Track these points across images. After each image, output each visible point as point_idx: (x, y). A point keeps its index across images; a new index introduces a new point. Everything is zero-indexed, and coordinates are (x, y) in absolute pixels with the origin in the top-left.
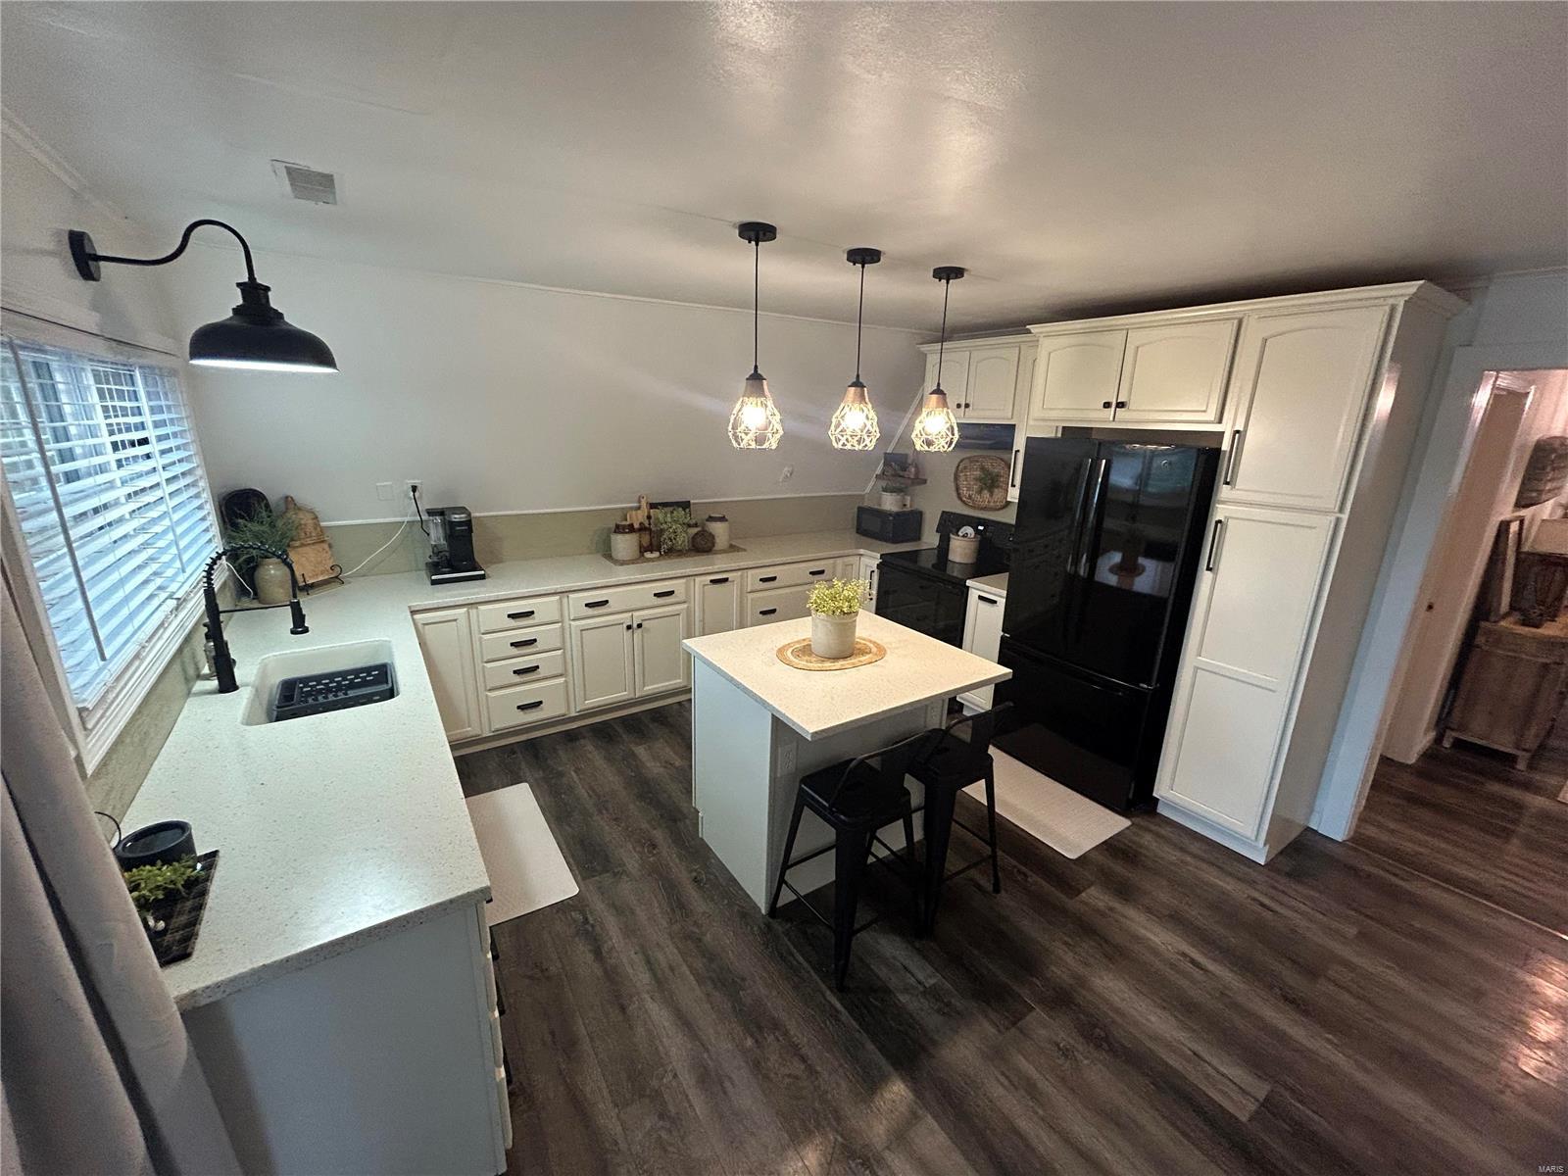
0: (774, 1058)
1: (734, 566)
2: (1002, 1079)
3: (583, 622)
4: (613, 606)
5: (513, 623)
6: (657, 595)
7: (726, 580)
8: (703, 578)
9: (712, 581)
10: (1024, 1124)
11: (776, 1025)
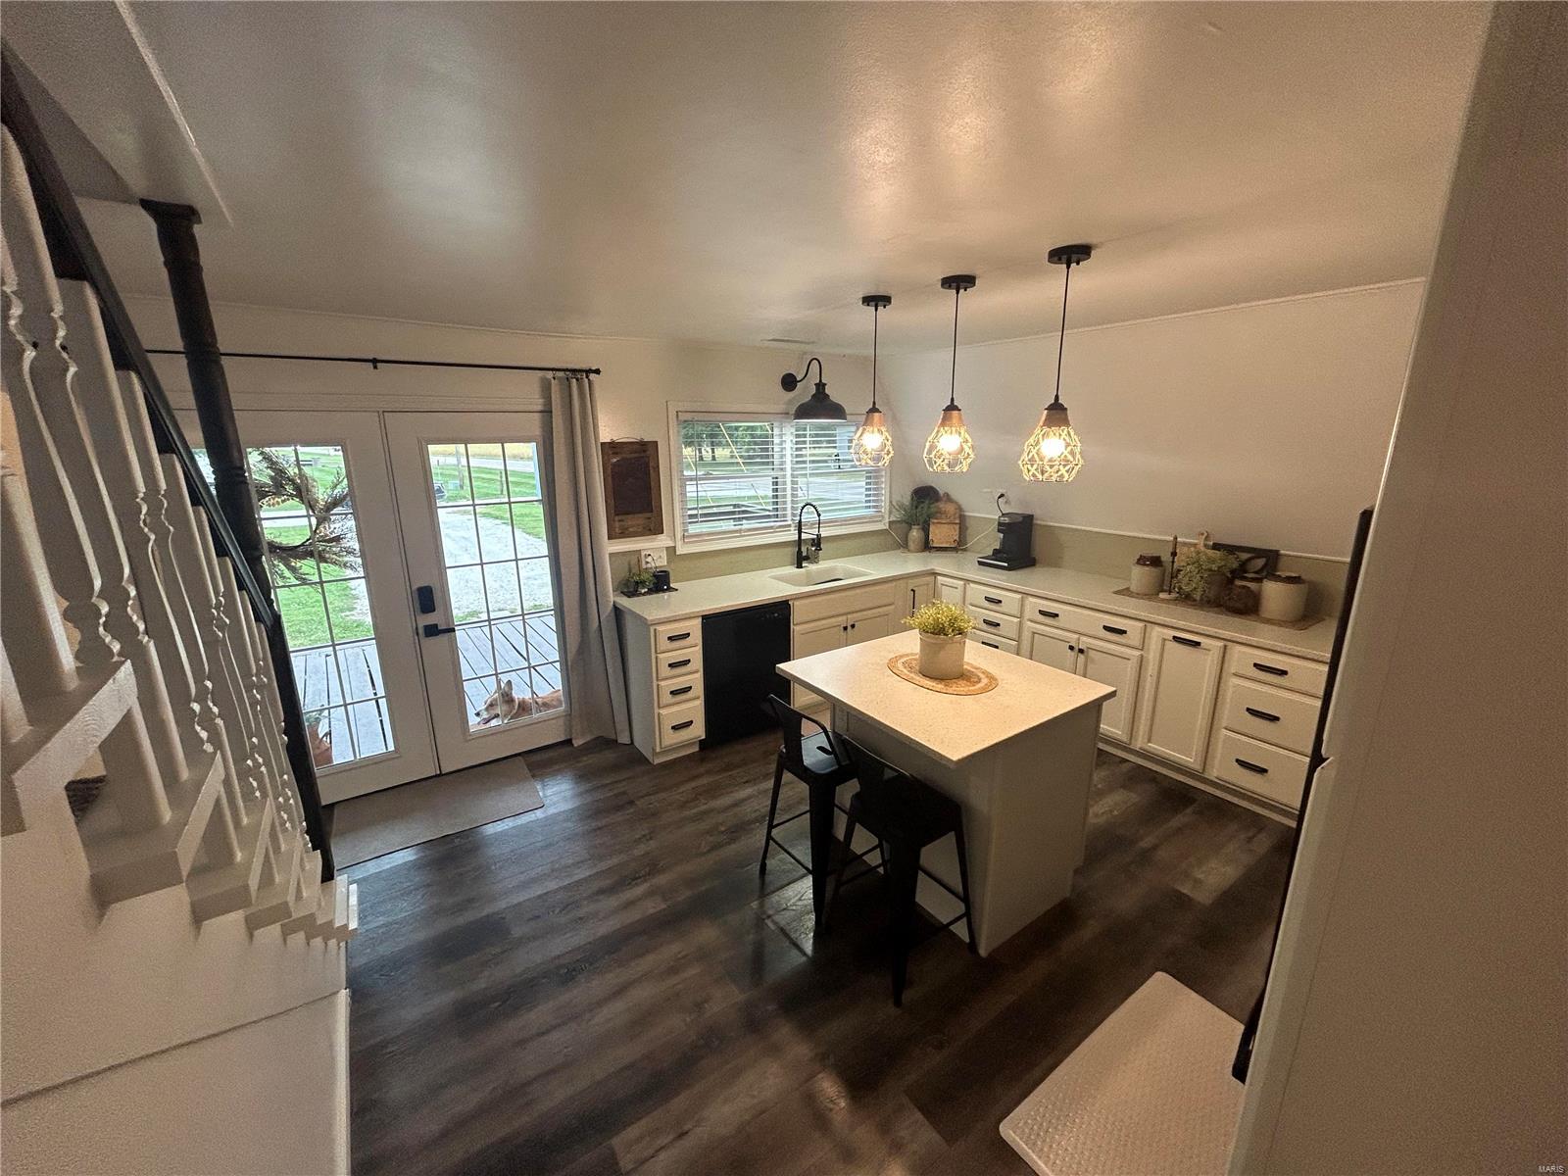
0: (711, 839)
1: (1212, 631)
2: (683, 953)
3: (1038, 626)
4: (1061, 621)
5: (987, 604)
6: (1105, 628)
7: (1197, 644)
8: (1166, 631)
9: (1174, 637)
10: (650, 958)
11: (733, 840)
